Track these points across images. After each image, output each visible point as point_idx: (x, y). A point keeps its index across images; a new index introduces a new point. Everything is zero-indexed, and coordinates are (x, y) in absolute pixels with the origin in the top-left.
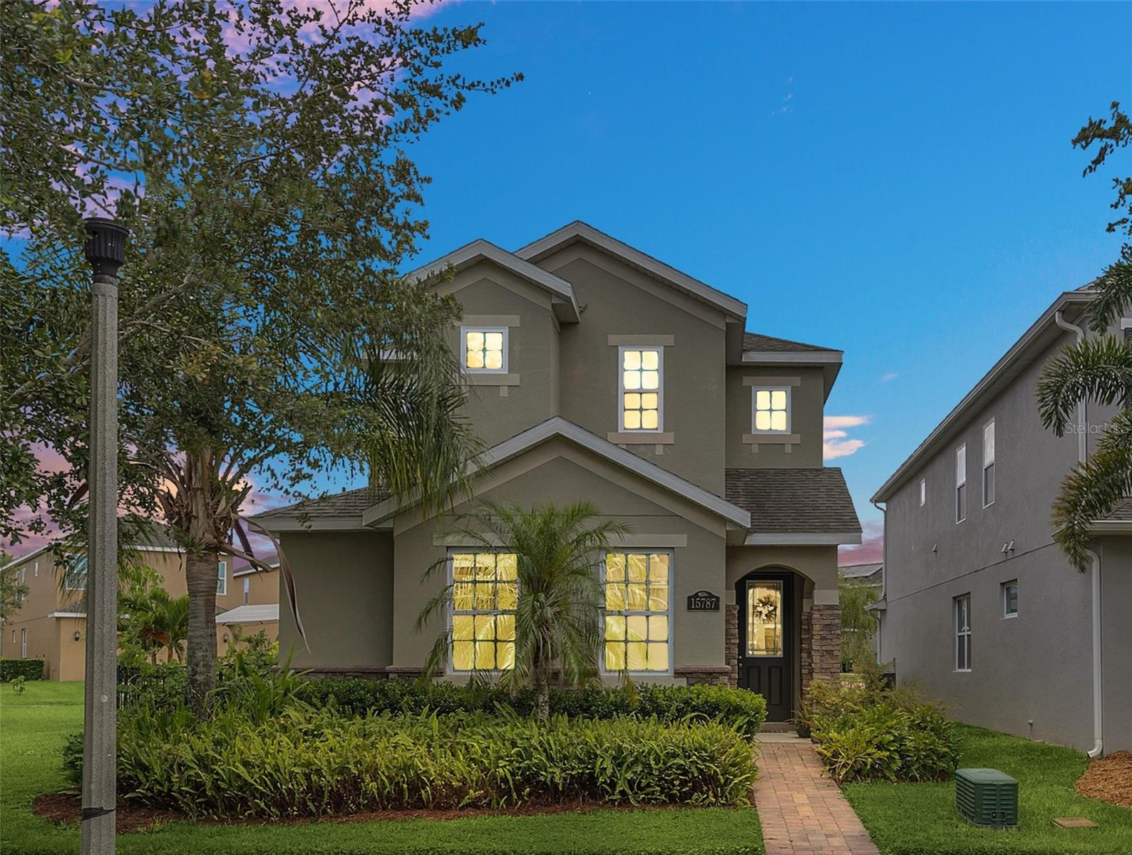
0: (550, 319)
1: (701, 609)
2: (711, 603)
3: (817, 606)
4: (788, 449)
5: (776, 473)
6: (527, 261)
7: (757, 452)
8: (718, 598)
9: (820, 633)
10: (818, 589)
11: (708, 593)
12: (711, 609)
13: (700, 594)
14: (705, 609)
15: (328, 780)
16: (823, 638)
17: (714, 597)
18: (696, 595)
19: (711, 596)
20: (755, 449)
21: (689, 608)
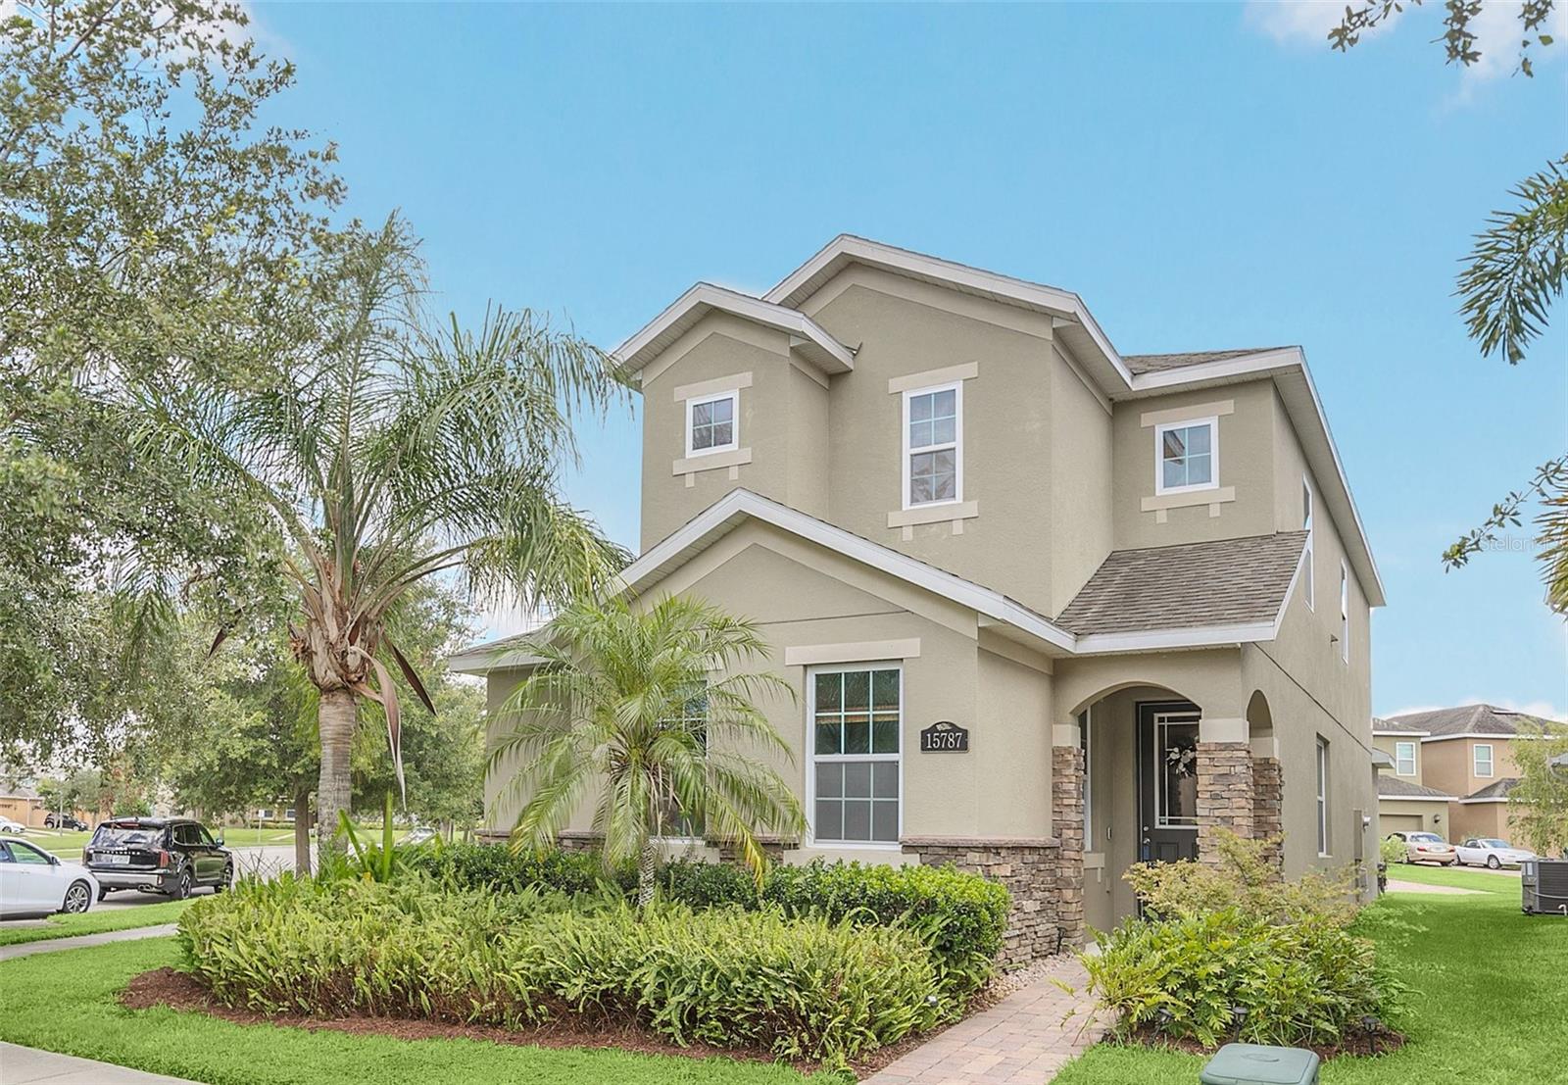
0: (788, 368)
1: (940, 749)
2: (956, 740)
3: (1204, 744)
4: (1215, 511)
5: (1194, 549)
6: (779, 305)
7: (1165, 521)
8: (965, 732)
9: (1210, 788)
10: (1207, 717)
11: (951, 724)
12: (955, 749)
13: (939, 727)
14: (946, 749)
15: (321, 971)
16: (1215, 797)
17: (960, 730)
18: (933, 729)
19: (954, 728)
20: (1162, 517)
21: (924, 748)
